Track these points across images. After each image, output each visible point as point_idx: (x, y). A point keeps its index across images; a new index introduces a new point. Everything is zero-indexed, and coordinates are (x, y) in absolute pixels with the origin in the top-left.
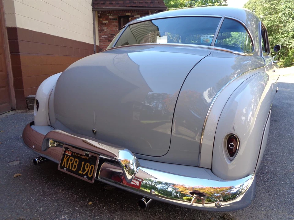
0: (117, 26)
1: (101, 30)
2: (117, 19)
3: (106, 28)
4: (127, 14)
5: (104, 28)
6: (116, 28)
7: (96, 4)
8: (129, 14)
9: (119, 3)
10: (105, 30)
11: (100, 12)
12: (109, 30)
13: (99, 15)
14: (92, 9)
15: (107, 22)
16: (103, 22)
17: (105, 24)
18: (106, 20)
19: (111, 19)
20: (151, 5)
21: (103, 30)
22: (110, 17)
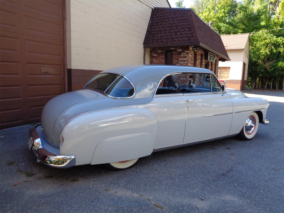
0: (163, 58)
1: (152, 62)
2: (163, 53)
3: (155, 60)
4: (171, 49)
5: (154, 60)
6: (163, 60)
7: (147, 43)
8: (173, 49)
9: (163, 42)
10: (154, 62)
11: (152, 48)
12: (157, 61)
13: (151, 50)
14: (144, 46)
15: (156, 55)
16: (154, 55)
17: (155, 57)
18: (156, 53)
19: (159, 53)
20: (188, 42)
21: (153, 62)
22: (159, 51)
